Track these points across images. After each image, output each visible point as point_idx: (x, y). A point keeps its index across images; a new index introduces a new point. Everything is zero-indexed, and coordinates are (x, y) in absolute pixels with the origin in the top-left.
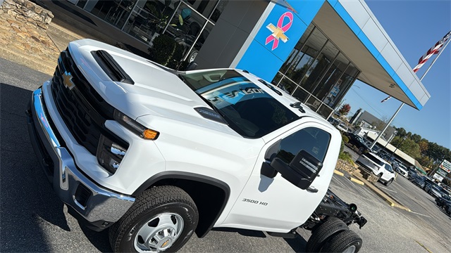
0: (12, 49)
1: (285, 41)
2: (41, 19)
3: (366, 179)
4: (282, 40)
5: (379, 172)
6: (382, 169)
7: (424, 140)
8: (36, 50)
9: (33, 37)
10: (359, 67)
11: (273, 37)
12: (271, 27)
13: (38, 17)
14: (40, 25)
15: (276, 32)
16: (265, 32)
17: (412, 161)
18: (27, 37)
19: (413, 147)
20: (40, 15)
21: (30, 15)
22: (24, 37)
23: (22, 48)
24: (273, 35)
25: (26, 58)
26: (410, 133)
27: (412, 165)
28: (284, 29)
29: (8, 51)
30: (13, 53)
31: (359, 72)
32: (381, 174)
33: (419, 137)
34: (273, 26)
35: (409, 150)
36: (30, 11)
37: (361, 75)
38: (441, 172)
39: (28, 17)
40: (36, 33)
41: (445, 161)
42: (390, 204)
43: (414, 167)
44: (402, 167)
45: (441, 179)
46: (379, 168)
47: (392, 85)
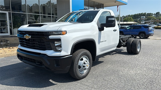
2: (6, 43)
7: (131, 15)
9: (9, 48)
10: (102, 3)
13: (5, 43)
14: (7, 45)
20: (5, 42)
21: (2, 44)
26: (126, 16)
33: (129, 15)
35: (130, 20)
36: (1, 43)
37: (104, 5)
38: (142, 21)
39: (2, 45)
41: (142, 17)
45: (144, 22)
47: (115, 2)
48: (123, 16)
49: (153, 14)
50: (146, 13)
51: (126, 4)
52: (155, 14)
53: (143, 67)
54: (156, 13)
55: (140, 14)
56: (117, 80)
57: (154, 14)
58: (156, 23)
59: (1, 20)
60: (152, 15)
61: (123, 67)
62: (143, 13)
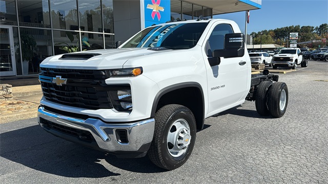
0: (5, 115)
1: (163, 10)
2: (5, 92)
3: (258, 69)
4: (161, 10)
5: (262, 61)
6: (263, 58)
7: (270, 31)
8: (19, 109)
9: (10, 104)
10: (210, 6)
11: (155, 12)
12: (150, 7)
13: (2, 92)
14: (7, 96)
15: (155, 8)
16: (148, 12)
17: (272, 46)
18: (6, 106)
19: (267, 38)
20: (2, 90)
22: (5, 107)
23: (10, 112)
24: (154, 10)
25: (18, 114)
26: (259, 33)
27: (274, 48)
28: (158, 3)
29: (4, 117)
30: (8, 116)
31: (211, 9)
32: (264, 61)
33: (265, 31)
34: (150, 5)
37: (213, 11)
38: (293, 42)
40: (8, 102)
41: (291, 33)
42: (283, 73)
43: (276, 49)
44: (270, 52)
45: (296, 45)
46: (260, 58)
47: (236, 4)
48: (253, 33)
49: (313, 27)
50: (299, 26)
51: (259, 9)
52: (319, 27)
53: (300, 146)
54: (321, 26)
55: (287, 27)
56: (242, 179)
57: (317, 28)
58: (319, 46)
59: (1, 44)
60: (312, 30)
61: (254, 147)
62: (293, 26)
